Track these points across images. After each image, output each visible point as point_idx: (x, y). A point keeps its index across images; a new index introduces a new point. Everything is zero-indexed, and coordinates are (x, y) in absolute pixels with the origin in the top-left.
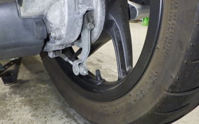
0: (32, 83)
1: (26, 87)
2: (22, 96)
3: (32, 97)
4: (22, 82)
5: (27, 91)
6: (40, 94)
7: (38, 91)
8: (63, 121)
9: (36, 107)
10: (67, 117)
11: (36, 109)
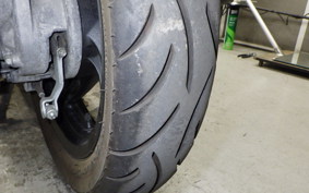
0: (25, 125)
1: (15, 130)
2: (5, 142)
3: (18, 145)
4: (12, 122)
5: (15, 136)
6: (31, 141)
7: (30, 137)
8: (48, 182)
9: (18, 159)
10: (55, 177)
11: (18, 162)
